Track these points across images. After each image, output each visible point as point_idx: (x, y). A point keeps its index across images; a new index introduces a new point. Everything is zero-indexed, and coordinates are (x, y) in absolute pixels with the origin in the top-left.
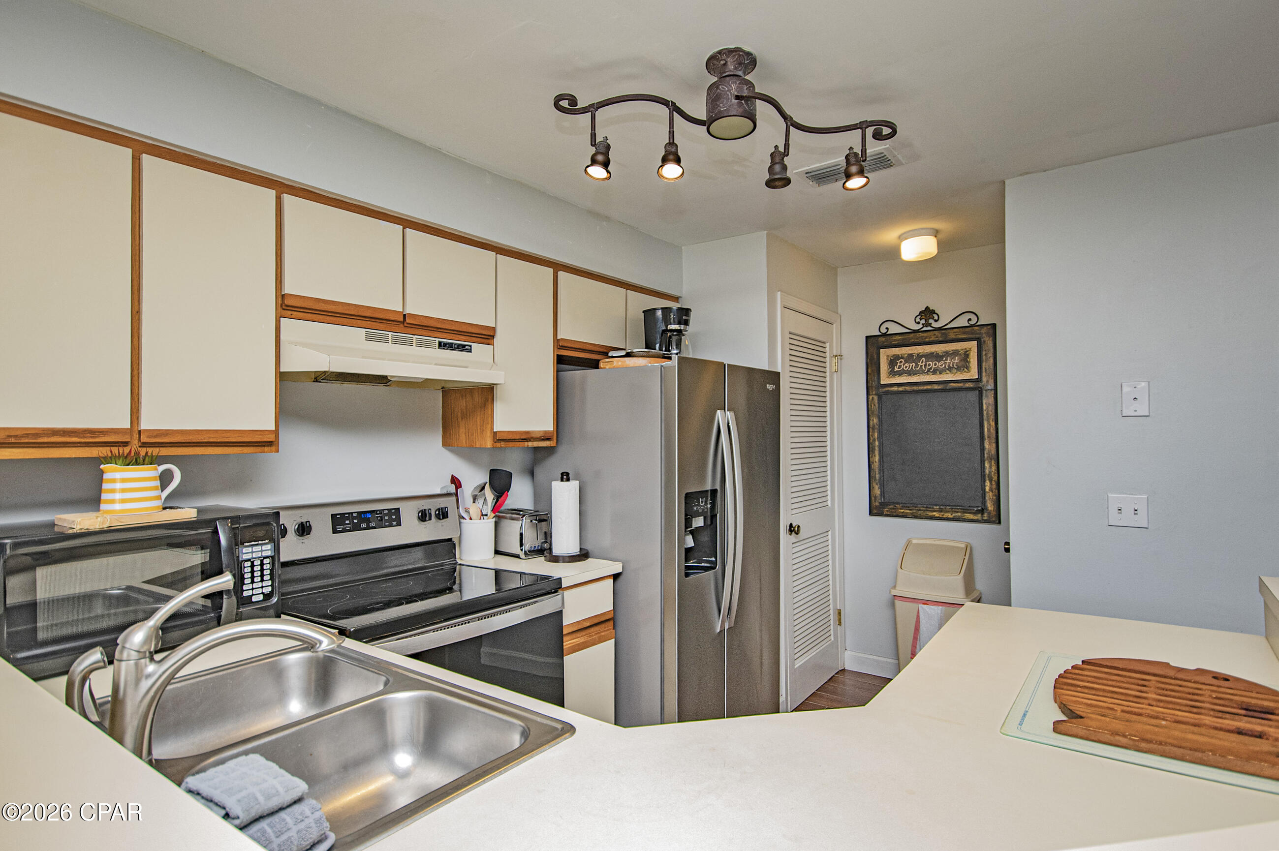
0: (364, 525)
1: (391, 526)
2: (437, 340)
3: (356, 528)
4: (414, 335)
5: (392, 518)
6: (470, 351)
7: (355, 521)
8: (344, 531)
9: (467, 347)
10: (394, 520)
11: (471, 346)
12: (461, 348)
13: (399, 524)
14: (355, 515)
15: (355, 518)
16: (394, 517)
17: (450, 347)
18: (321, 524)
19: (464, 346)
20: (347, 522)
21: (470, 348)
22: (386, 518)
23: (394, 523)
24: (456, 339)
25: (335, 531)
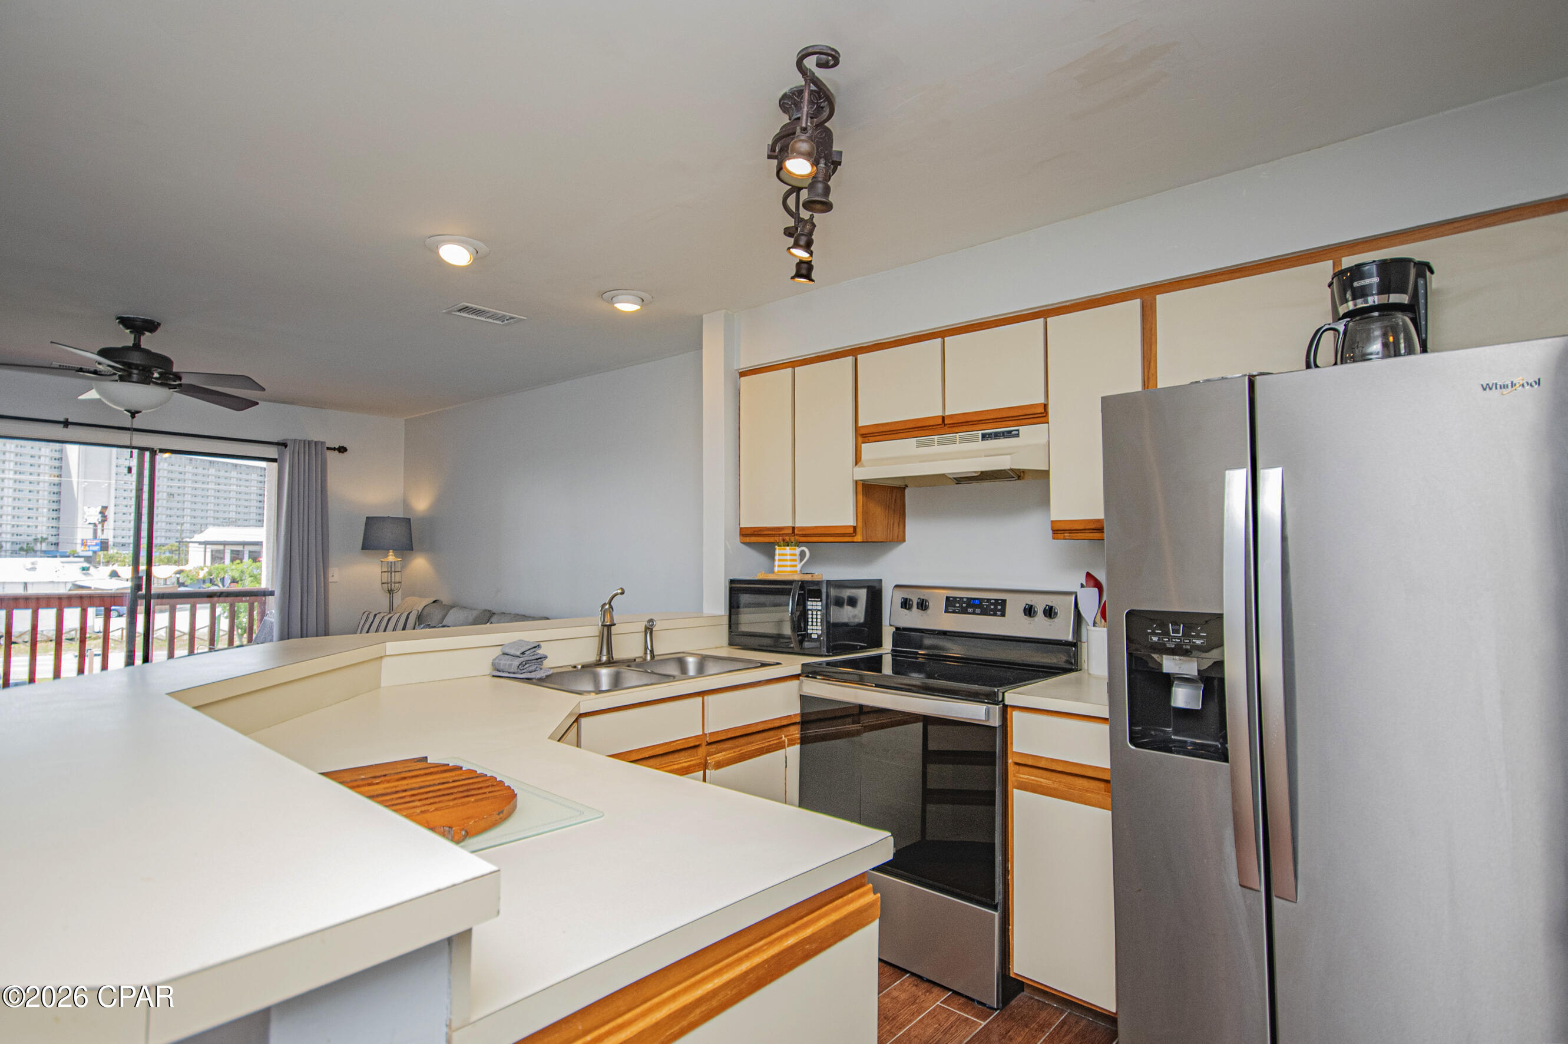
0: (970, 610)
1: (995, 615)
2: (980, 432)
3: (963, 611)
4: (957, 433)
5: (997, 608)
6: (1017, 435)
7: (964, 605)
8: (954, 612)
9: (1013, 433)
10: (999, 610)
11: (1018, 430)
12: (1009, 434)
13: (1003, 615)
14: (965, 600)
15: (965, 603)
16: (999, 607)
17: (997, 436)
18: (937, 603)
19: (1010, 432)
20: (957, 605)
21: (1017, 432)
22: (992, 607)
23: (999, 613)
24: (1002, 426)
25: (946, 611)
